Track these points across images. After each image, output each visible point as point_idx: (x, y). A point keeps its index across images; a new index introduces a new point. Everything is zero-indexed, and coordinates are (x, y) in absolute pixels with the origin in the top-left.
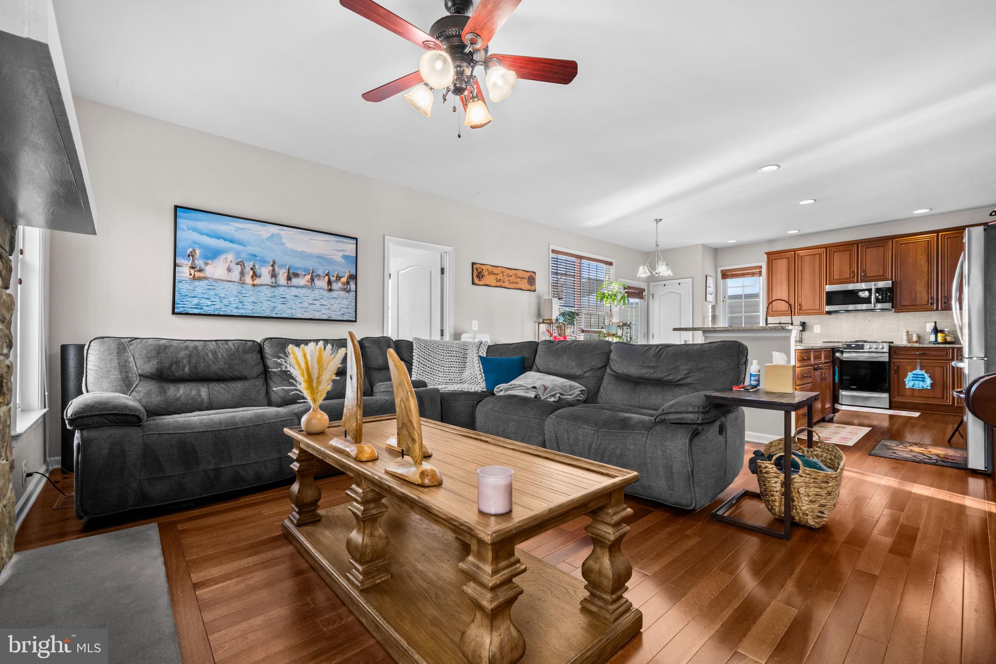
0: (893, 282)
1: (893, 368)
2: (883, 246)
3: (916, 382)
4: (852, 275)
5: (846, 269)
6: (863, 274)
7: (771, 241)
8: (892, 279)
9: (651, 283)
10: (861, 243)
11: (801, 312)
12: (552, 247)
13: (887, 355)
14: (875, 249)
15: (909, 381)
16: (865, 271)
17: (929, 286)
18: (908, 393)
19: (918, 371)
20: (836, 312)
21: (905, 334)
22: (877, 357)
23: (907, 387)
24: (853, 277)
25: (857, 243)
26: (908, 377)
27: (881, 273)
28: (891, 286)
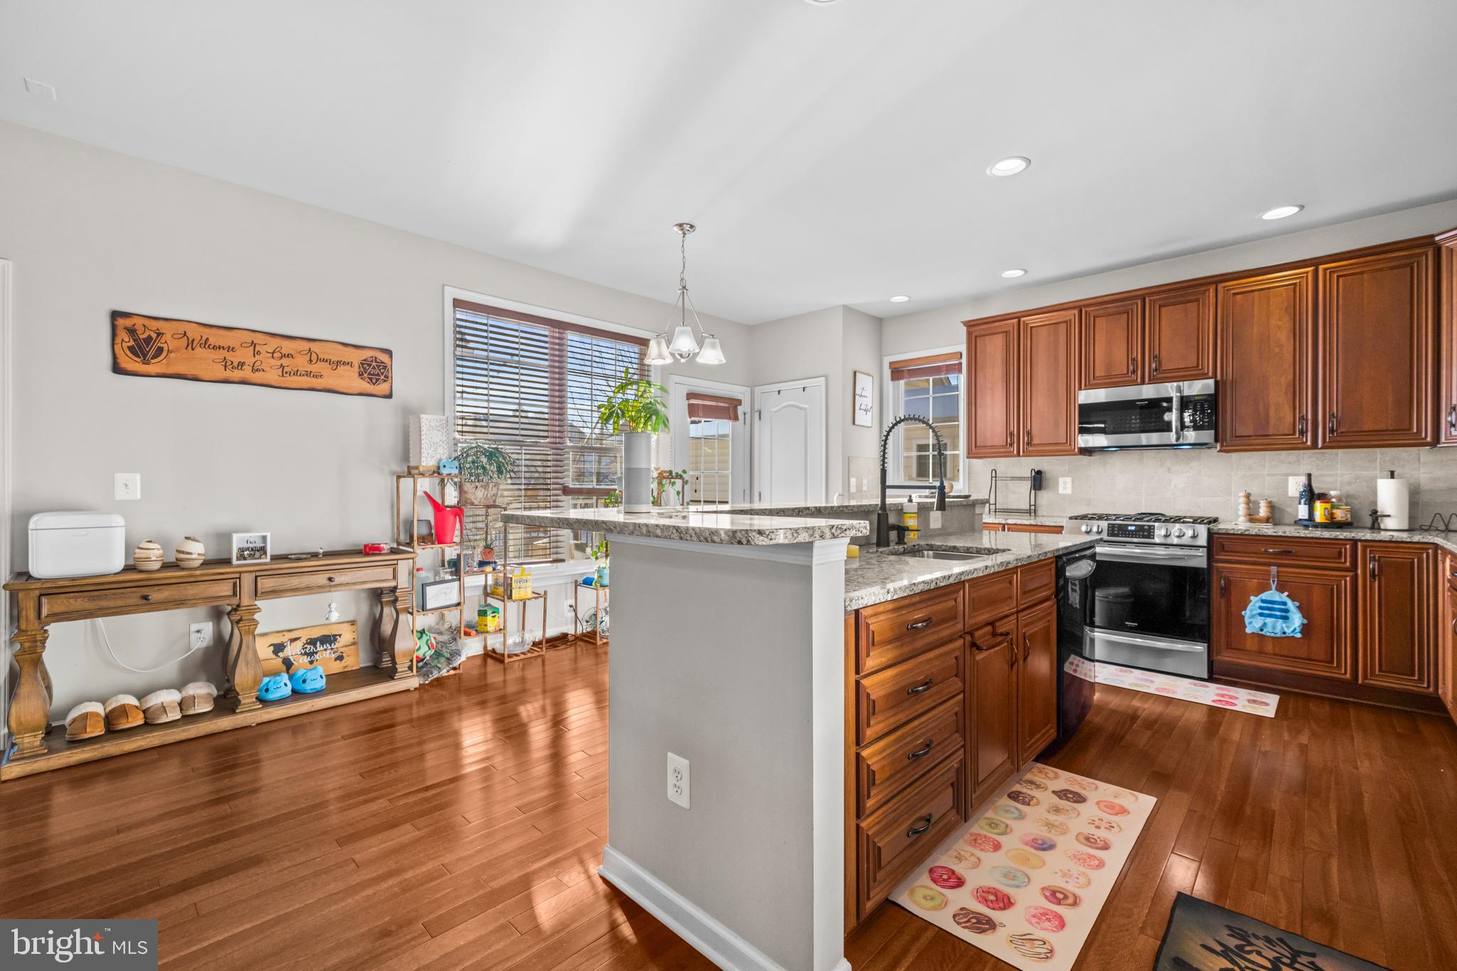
0: (1216, 383)
1: (1217, 583)
2: (1197, 300)
3: (1269, 620)
4: (1131, 368)
5: (1120, 354)
6: (1154, 365)
7: (978, 299)
8: (1215, 376)
9: (757, 389)
10: (1152, 294)
11: (1030, 449)
12: (451, 293)
13: (1202, 553)
14: (1179, 306)
15: (1252, 617)
16: (1157, 358)
17: (1295, 390)
18: (1251, 645)
19: (1273, 595)
20: (1102, 450)
21: (1242, 500)
22: (1181, 558)
23: (1248, 630)
24: (1134, 372)
25: (1142, 296)
26: (1249, 607)
27: (1192, 361)
28: (1212, 391)
